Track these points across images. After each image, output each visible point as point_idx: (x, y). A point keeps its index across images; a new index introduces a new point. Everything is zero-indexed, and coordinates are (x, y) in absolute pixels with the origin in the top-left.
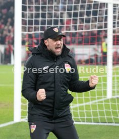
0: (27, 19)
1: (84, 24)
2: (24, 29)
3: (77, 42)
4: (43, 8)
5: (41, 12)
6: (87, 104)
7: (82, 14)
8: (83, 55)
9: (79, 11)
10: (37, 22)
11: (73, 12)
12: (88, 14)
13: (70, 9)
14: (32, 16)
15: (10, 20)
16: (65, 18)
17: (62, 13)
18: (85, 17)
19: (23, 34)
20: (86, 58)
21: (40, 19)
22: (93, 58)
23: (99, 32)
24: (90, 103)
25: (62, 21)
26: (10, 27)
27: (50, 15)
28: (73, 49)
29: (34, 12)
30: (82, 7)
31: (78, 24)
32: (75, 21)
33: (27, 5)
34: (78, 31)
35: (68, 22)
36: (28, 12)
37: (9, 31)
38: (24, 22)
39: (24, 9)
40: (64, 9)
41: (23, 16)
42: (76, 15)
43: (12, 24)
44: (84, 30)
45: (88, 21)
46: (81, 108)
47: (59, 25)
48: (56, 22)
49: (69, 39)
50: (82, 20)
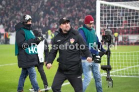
0: (103, 21)
1: (134, 23)
2: (101, 26)
3: (130, 33)
4: (112, 15)
5: (110, 17)
6: (136, 66)
7: (133, 18)
8: (133, 40)
9: (131, 16)
11: (128, 16)
12: (136, 17)
13: (126, 15)
14: (105, 19)
16: (124, 20)
17: (122, 17)
18: (135, 19)
19: (101, 29)
20: (135, 41)
21: (110, 20)
24: (138, 66)
25: (122, 22)
26: (94, 25)
27: (116, 18)
28: (128, 36)
29: (107, 17)
30: (133, 14)
31: (131, 23)
32: (129, 21)
33: (103, 13)
34: (131, 27)
35: (126, 22)
36: (103, 17)
38: (101, 22)
39: (101, 15)
40: (123, 15)
41: (101, 19)
42: (129, 18)
43: (95, 23)
44: (134, 26)
45: (136, 21)
46: (133, 68)
47: (120, 24)
48: (119, 22)
49: (125, 31)
50: (133, 21)
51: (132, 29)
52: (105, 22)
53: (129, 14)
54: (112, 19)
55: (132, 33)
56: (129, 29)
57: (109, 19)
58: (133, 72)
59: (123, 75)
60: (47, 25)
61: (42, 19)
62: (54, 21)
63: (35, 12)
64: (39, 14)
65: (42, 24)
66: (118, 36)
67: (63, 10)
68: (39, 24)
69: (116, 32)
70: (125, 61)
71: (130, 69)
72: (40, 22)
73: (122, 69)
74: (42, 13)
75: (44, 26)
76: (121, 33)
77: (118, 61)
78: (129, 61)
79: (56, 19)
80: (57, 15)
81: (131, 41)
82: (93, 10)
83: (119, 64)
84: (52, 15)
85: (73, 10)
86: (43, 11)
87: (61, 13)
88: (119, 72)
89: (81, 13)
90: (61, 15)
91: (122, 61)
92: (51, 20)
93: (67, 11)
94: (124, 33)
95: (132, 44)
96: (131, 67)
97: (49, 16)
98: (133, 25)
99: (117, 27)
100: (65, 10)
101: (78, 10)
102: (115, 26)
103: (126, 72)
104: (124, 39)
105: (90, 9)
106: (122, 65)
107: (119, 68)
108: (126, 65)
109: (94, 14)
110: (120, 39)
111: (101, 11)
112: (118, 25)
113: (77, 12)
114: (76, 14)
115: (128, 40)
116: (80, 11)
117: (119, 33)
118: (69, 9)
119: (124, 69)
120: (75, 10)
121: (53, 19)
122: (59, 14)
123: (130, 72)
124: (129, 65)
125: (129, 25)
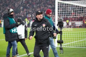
1: (79, 14)
2: (58, 16)
4: (65, 9)
5: (64, 10)
7: (78, 11)
8: (78, 24)
9: (77, 10)
10: (63, 14)
11: (75, 10)
12: (80, 11)
13: (74, 9)
14: (61, 12)
15: (53, 13)
16: (72, 12)
18: (79, 12)
19: (58, 18)
20: (79, 25)
21: (64, 13)
22: (82, 26)
23: (84, 17)
24: (81, 41)
25: (71, 13)
26: (54, 16)
27: (67, 11)
28: (75, 22)
29: (62, 10)
30: (78, 8)
31: (77, 14)
32: (76, 13)
33: (60, 8)
34: (76, 16)
35: (73, 13)
36: (60, 10)
37: (53, 17)
38: (58, 14)
39: (58, 9)
40: (72, 9)
41: (58, 11)
42: (76, 11)
43: (54, 14)
45: (80, 13)
46: (78, 42)
47: (70, 15)
48: (69, 14)
49: (73, 19)
50: (78, 13)
51: (77, 18)
52: (61, 14)
53: (76, 9)
54: (65, 11)
55: (78, 21)
56: (75, 18)
57: (63, 11)
58: (78, 44)
59: (72, 46)
60: (25, 15)
61: (22, 12)
62: (29, 13)
63: (18, 7)
64: (20, 8)
65: (22, 15)
66: (69, 22)
67: (35, 6)
68: (20, 15)
69: (67, 20)
70: (73, 38)
71: (76, 42)
72: (20, 13)
73: (71, 43)
74: (22, 8)
75: (23, 16)
76: (71, 21)
77: (69, 38)
78: (75, 38)
79: (30, 11)
80: (31, 9)
81: (77, 26)
82: (53, 6)
83: (69, 40)
84: (28, 9)
85: (41, 6)
86: (23, 7)
87: (33, 8)
88: (70, 44)
89: (46, 8)
90: (33, 9)
91: (71, 38)
92: (27, 12)
93: (37, 6)
94: (72, 20)
95: (77, 27)
96: (77, 41)
97: (26, 10)
98: (78, 15)
99: (68, 17)
100: (36, 6)
101: (44, 6)
102: (67, 16)
103: (74, 44)
104: (72, 24)
105: (52, 6)
106: (71, 40)
107: (69, 42)
108: (73, 40)
109: (54, 8)
110: (70, 24)
111: (58, 7)
112: (69, 16)
113: (44, 7)
114: (43, 8)
115: (75, 25)
116: (45, 6)
117: (69, 21)
118: (38, 5)
119: (72, 43)
120: (42, 6)
121: (29, 12)
122: (32, 9)
123: (76, 44)
124: (76, 40)
125: (75, 15)
